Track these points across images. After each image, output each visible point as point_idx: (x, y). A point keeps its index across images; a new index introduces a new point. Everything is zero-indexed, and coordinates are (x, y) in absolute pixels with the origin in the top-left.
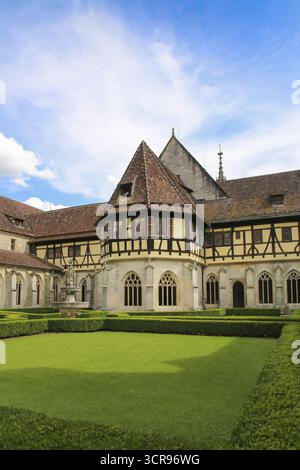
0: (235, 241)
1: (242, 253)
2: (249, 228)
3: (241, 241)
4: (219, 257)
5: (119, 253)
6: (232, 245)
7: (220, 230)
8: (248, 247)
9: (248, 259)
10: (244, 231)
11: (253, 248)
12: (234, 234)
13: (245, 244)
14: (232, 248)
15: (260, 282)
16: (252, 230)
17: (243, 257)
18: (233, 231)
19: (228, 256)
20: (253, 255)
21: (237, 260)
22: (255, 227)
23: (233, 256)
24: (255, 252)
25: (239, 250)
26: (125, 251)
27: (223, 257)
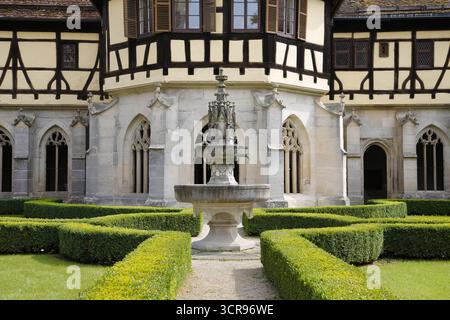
0: (378, 62)
1: (392, 88)
2: (408, 35)
3: (389, 62)
4: (341, 91)
5: (191, 66)
6: (371, 69)
7: (348, 36)
8: (404, 75)
9: (402, 99)
10: (397, 42)
11: (413, 77)
12: (377, 46)
13: (397, 69)
14: (370, 77)
15: (419, 146)
16: (413, 40)
17: (391, 94)
18: (373, 39)
19: (362, 91)
20: (412, 92)
21: (379, 100)
22: (421, 35)
23: (371, 92)
24: (418, 86)
25: (384, 81)
26: (207, 63)
27: (351, 94)
